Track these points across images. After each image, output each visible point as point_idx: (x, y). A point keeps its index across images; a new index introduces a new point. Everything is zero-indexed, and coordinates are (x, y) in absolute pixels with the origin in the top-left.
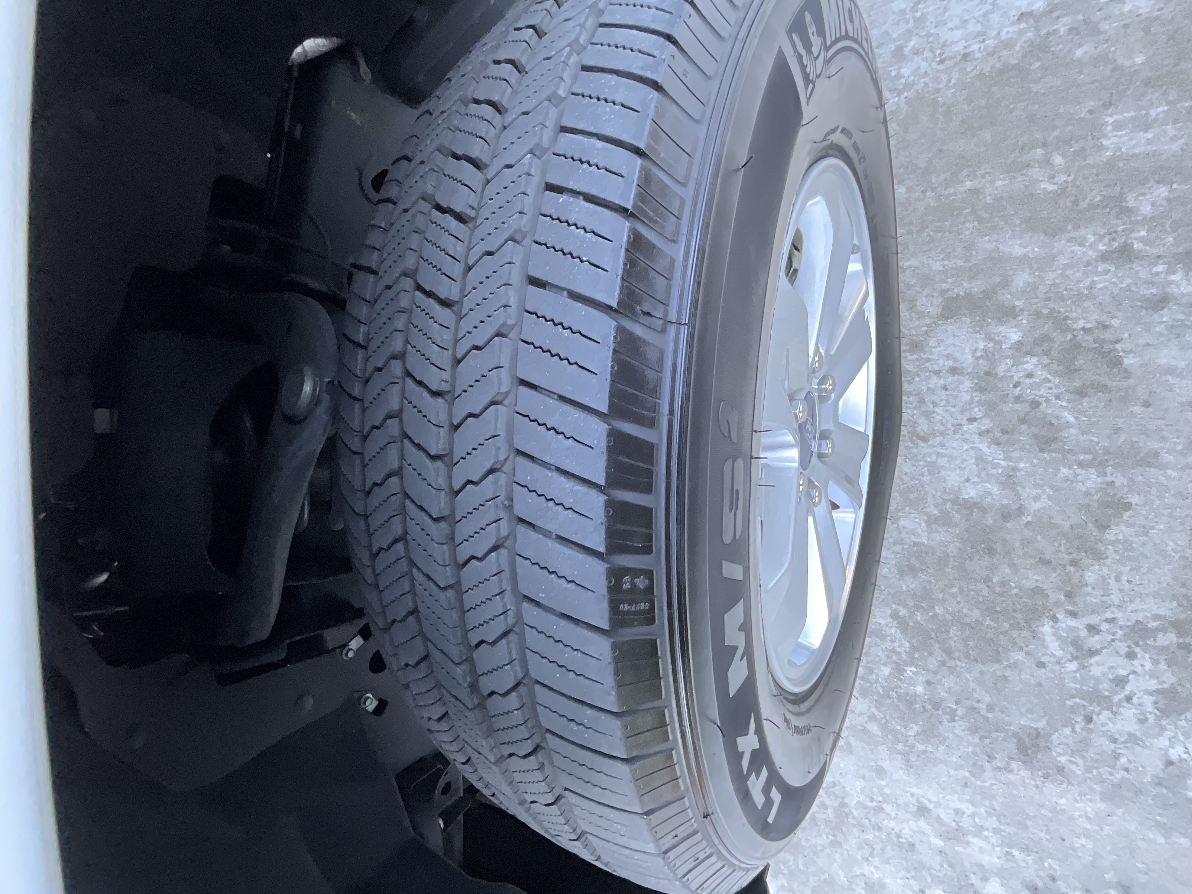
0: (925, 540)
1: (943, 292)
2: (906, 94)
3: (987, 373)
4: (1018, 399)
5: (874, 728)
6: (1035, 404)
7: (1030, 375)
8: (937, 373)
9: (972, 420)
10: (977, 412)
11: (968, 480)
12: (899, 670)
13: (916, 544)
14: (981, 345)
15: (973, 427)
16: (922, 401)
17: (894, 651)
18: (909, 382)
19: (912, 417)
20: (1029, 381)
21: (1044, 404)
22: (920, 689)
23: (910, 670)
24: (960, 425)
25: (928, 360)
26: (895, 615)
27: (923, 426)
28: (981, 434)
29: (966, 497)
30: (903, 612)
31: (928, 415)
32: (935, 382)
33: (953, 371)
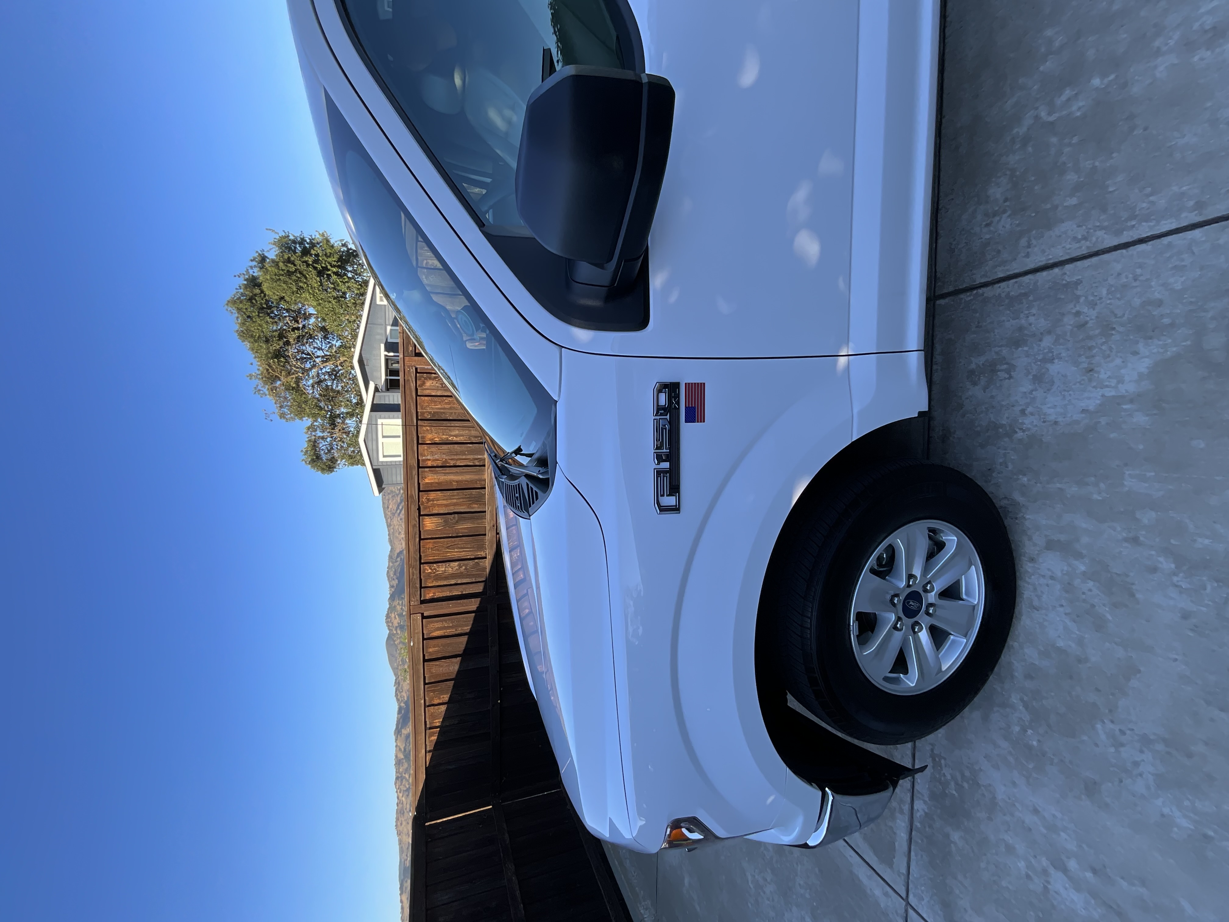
0: (1037, 663)
1: (1046, 536)
2: (1026, 433)
3: (1069, 584)
4: (1084, 601)
5: (1011, 759)
6: (1093, 606)
7: (1090, 590)
8: (1044, 576)
9: (1062, 606)
10: (1064, 602)
11: (1059, 637)
12: (1024, 730)
13: (1033, 664)
14: (1066, 568)
15: (1061, 609)
16: (1035, 589)
17: (1021, 718)
18: (1030, 578)
19: (1031, 595)
20: (1089, 593)
21: (1097, 607)
22: (1035, 743)
23: (1030, 732)
24: (1055, 606)
25: (1039, 569)
26: (1022, 700)
27: (1036, 603)
28: (1066, 614)
29: (1058, 645)
30: (1026, 698)
31: (1039, 597)
32: (1042, 581)
33: (1052, 578)
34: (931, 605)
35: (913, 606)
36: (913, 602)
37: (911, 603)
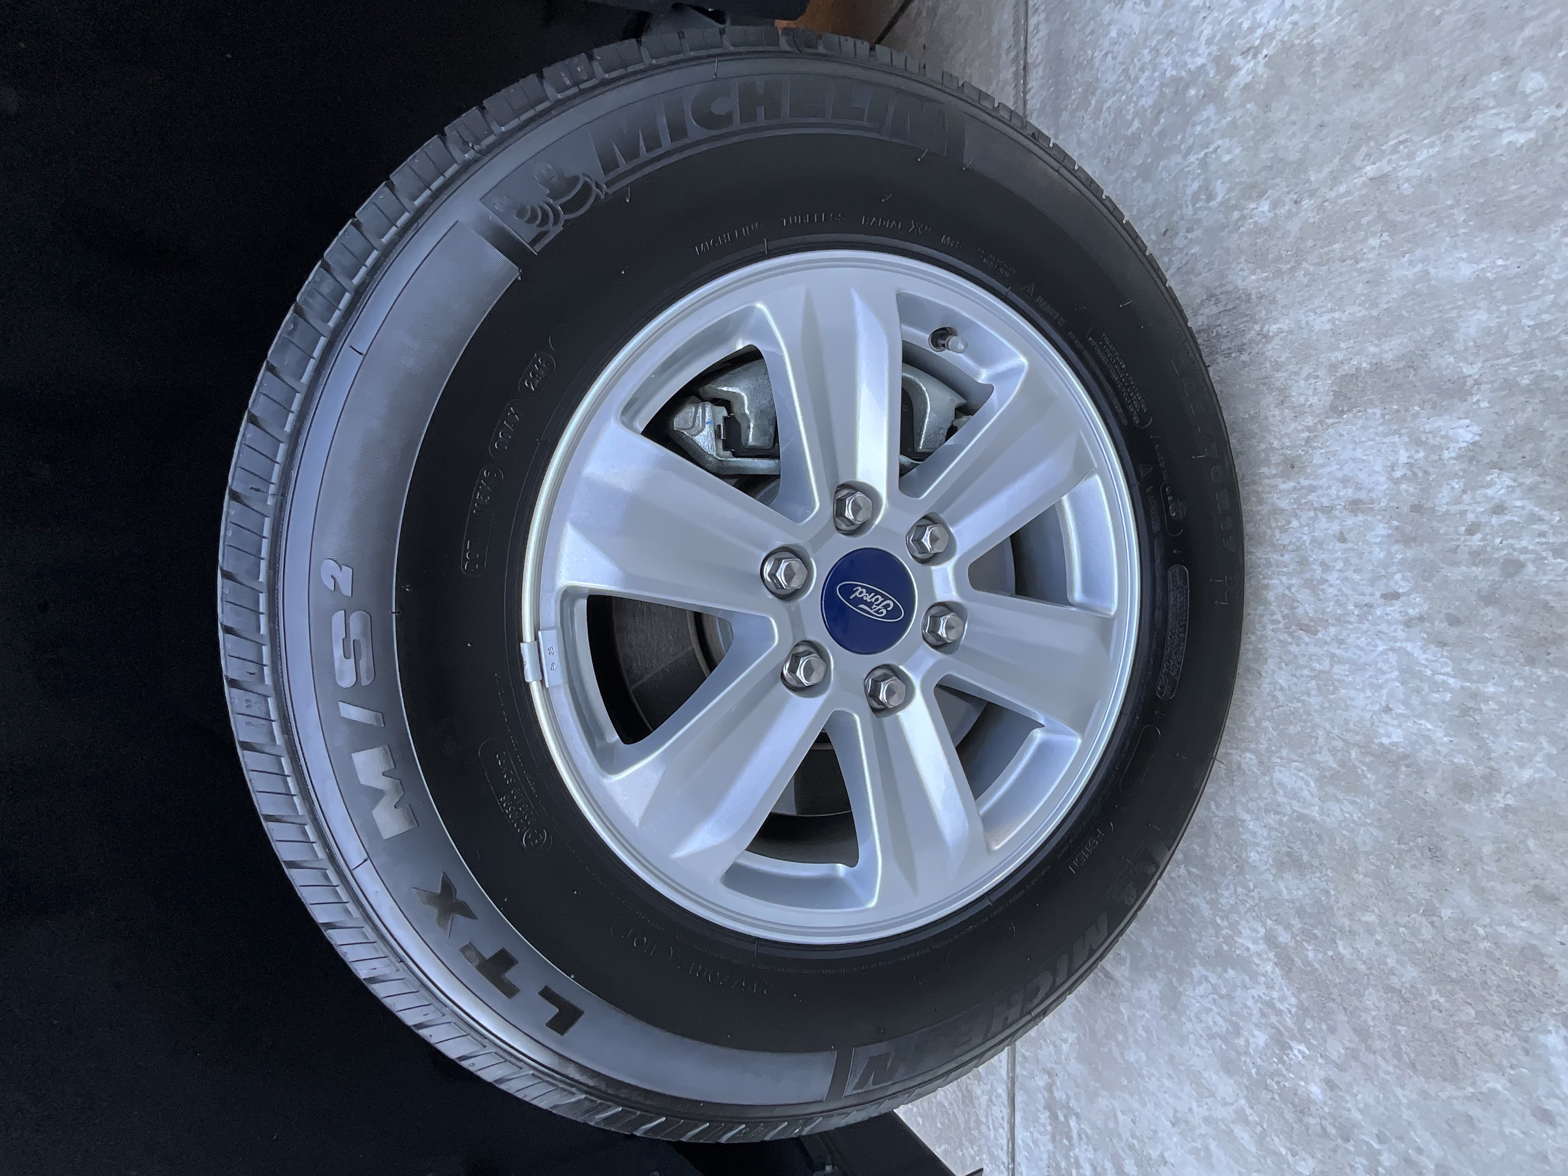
0: (1315, 812)
1: (1333, 367)
2: (1265, 52)
3: (1416, 508)
4: (1477, 557)
5: (1245, 1137)
6: (1512, 567)
7: (1499, 509)
8: (1327, 511)
9: (1392, 596)
10: (1400, 582)
11: (1387, 710)
12: (1280, 1043)
13: (1301, 817)
14: (1403, 457)
15: (1394, 609)
16: (1303, 562)
17: (1270, 1004)
18: (1284, 530)
19: (1289, 588)
20: (1495, 520)
21: (1531, 568)
22: (1316, 1091)
23: (1299, 1049)
24: (1369, 606)
25: (1312, 489)
26: (1270, 939)
27: (1307, 609)
28: (1408, 623)
29: (1385, 741)
30: (1284, 937)
31: (1313, 585)
32: (1325, 526)
33: (1355, 506)
34: (947, 607)
35: (870, 605)
36: (869, 591)
37: (860, 592)
